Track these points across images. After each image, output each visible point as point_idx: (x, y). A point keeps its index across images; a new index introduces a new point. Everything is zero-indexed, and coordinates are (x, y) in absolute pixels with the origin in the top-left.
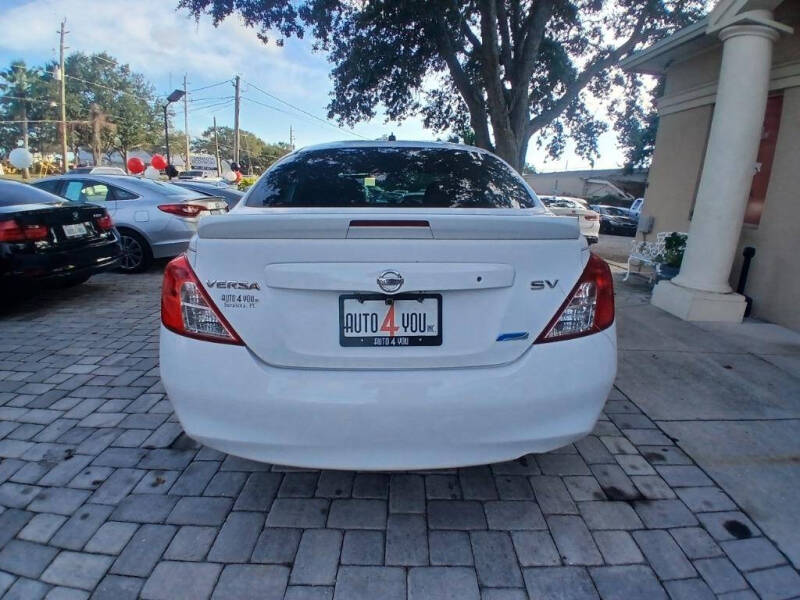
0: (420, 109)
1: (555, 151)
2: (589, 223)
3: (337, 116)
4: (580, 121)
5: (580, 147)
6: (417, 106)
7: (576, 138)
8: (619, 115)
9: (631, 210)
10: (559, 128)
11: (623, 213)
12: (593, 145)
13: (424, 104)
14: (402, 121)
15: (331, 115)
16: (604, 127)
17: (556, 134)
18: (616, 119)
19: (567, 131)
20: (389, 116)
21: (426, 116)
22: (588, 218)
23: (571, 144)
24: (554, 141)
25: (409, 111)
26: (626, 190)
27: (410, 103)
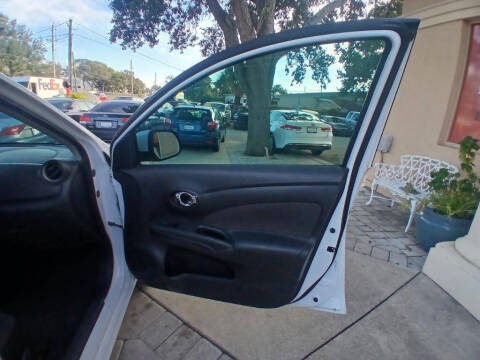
0: (198, 41)
1: (298, 76)
2: (324, 134)
3: (120, 41)
4: (315, 55)
5: (315, 74)
6: (194, 39)
7: (313, 68)
8: (343, 51)
9: (347, 119)
10: (301, 59)
11: (341, 121)
12: (325, 73)
13: (201, 37)
14: (184, 50)
15: (113, 40)
16: (332, 60)
17: (299, 64)
18: (341, 54)
19: (306, 62)
20: (172, 45)
21: (203, 48)
22: (324, 129)
23: (309, 72)
24: (297, 70)
25: (189, 42)
26: (342, 106)
27: (189, 36)
